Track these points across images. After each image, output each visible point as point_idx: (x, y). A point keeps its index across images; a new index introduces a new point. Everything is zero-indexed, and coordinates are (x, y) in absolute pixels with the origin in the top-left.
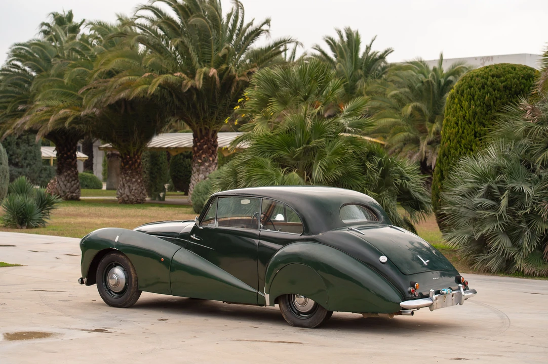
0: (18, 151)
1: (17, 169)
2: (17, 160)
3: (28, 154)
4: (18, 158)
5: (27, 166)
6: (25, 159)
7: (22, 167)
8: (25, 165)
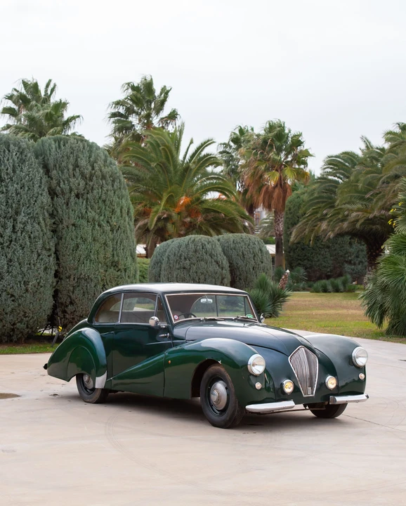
0: (351, 250)
1: (350, 266)
2: (350, 258)
3: (360, 253)
4: (351, 256)
5: (359, 264)
6: (357, 257)
7: (355, 264)
8: (357, 262)
